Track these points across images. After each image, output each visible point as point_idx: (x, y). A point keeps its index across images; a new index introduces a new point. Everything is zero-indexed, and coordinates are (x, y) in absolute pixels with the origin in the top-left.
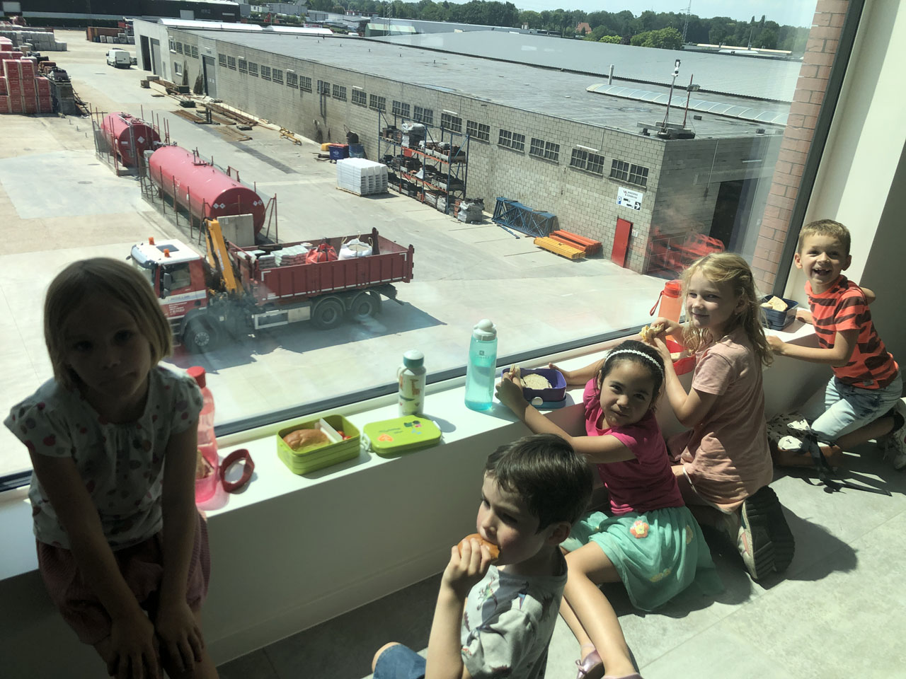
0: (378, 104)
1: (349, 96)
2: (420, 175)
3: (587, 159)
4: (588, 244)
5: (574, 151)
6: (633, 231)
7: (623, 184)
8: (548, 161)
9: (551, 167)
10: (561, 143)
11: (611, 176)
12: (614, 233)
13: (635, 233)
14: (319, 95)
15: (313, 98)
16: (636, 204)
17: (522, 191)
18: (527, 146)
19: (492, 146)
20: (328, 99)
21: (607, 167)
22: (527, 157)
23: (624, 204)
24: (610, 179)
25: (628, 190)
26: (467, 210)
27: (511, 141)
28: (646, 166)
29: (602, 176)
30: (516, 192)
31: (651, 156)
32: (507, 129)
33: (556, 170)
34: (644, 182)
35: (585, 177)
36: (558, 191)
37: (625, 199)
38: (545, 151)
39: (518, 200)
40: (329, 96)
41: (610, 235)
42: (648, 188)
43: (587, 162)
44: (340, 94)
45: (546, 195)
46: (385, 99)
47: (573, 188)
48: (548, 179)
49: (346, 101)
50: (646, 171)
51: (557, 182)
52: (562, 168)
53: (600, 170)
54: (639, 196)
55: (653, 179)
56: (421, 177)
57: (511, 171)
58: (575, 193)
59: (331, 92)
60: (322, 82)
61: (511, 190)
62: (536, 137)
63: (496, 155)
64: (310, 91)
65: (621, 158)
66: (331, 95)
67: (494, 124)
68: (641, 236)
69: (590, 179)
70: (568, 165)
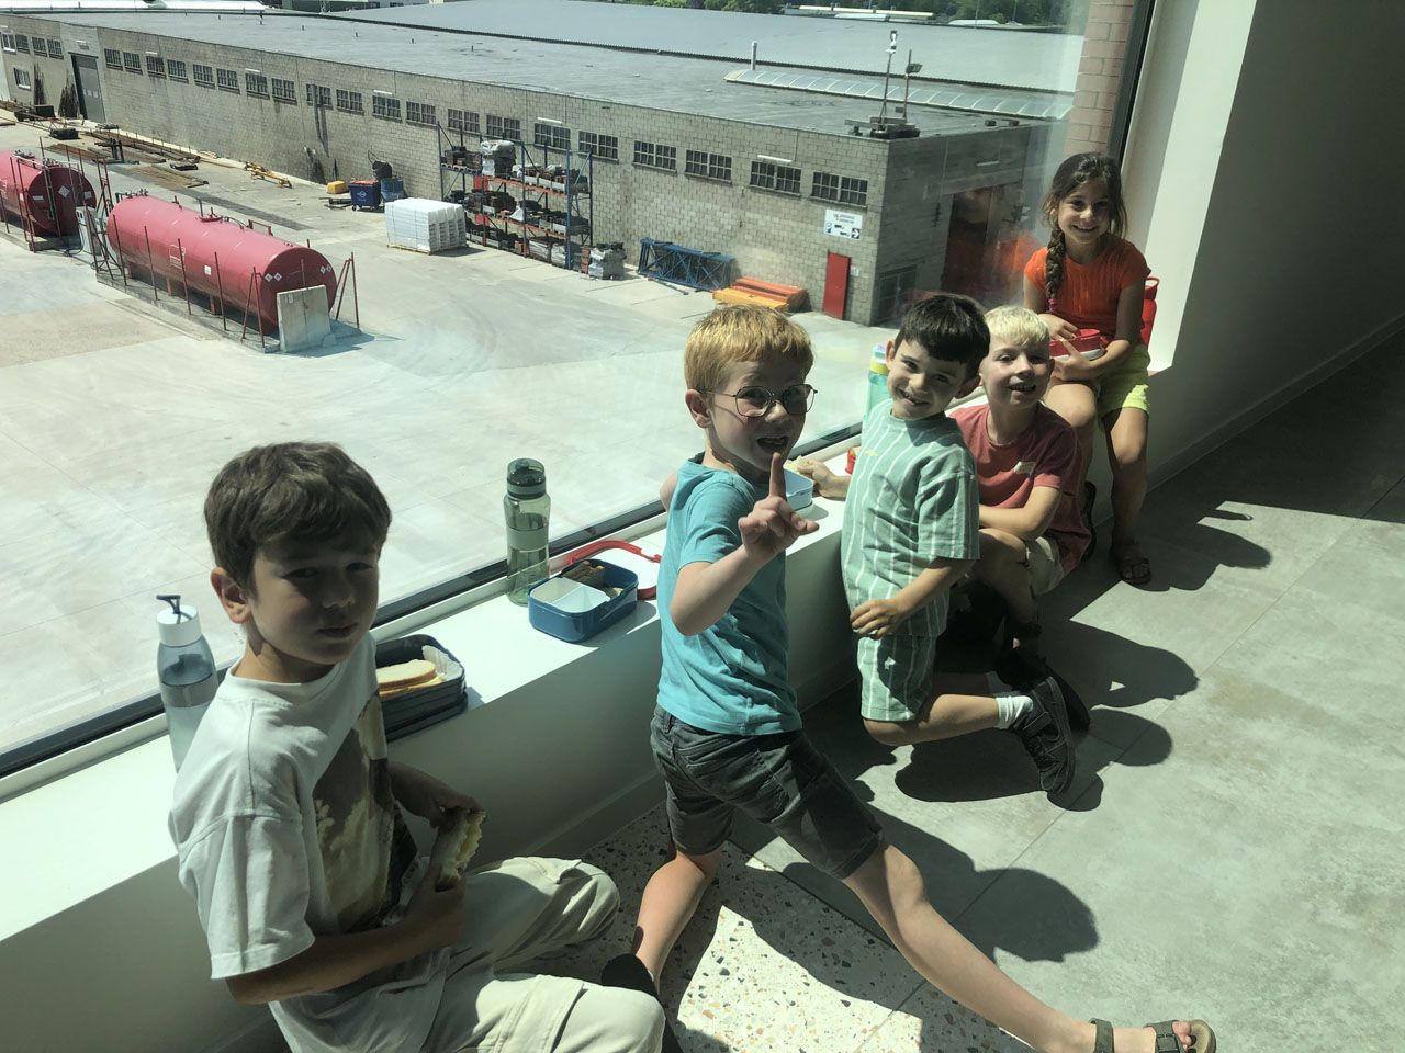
0: (421, 115)
1: (368, 106)
2: (518, 215)
3: (776, 174)
4: (790, 292)
5: (755, 165)
6: (852, 268)
7: (833, 206)
8: (714, 182)
9: (720, 190)
10: (733, 155)
11: (813, 195)
12: (824, 273)
13: (855, 271)
14: (312, 108)
15: (302, 114)
16: (853, 230)
17: (678, 228)
18: (681, 162)
19: (624, 167)
20: (328, 113)
21: (806, 183)
22: (682, 178)
23: (835, 232)
24: (813, 200)
25: (840, 213)
26: (604, 260)
27: (653, 156)
28: (864, 177)
29: (800, 197)
30: (669, 230)
31: (868, 163)
32: (646, 140)
33: (730, 193)
34: (863, 199)
35: (774, 199)
36: (734, 222)
37: (837, 226)
38: (709, 168)
39: (673, 241)
40: (331, 108)
41: (818, 277)
42: (869, 207)
43: (775, 179)
44: (351, 103)
45: (717, 230)
46: (433, 108)
47: (757, 216)
48: (718, 207)
49: (363, 114)
50: (864, 185)
51: (732, 211)
52: (738, 190)
53: (796, 188)
54: (858, 220)
55: (875, 195)
56: (521, 219)
57: (657, 200)
58: (761, 223)
59: (334, 102)
60: (316, 87)
61: (660, 228)
62: (693, 148)
63: (631, 179)
64: (294, 102)
65: (827, 170)
66: (335, 107)
67: (625, 135)
68: (864, 274)
69: (782, 203)
70: (747, 184)
